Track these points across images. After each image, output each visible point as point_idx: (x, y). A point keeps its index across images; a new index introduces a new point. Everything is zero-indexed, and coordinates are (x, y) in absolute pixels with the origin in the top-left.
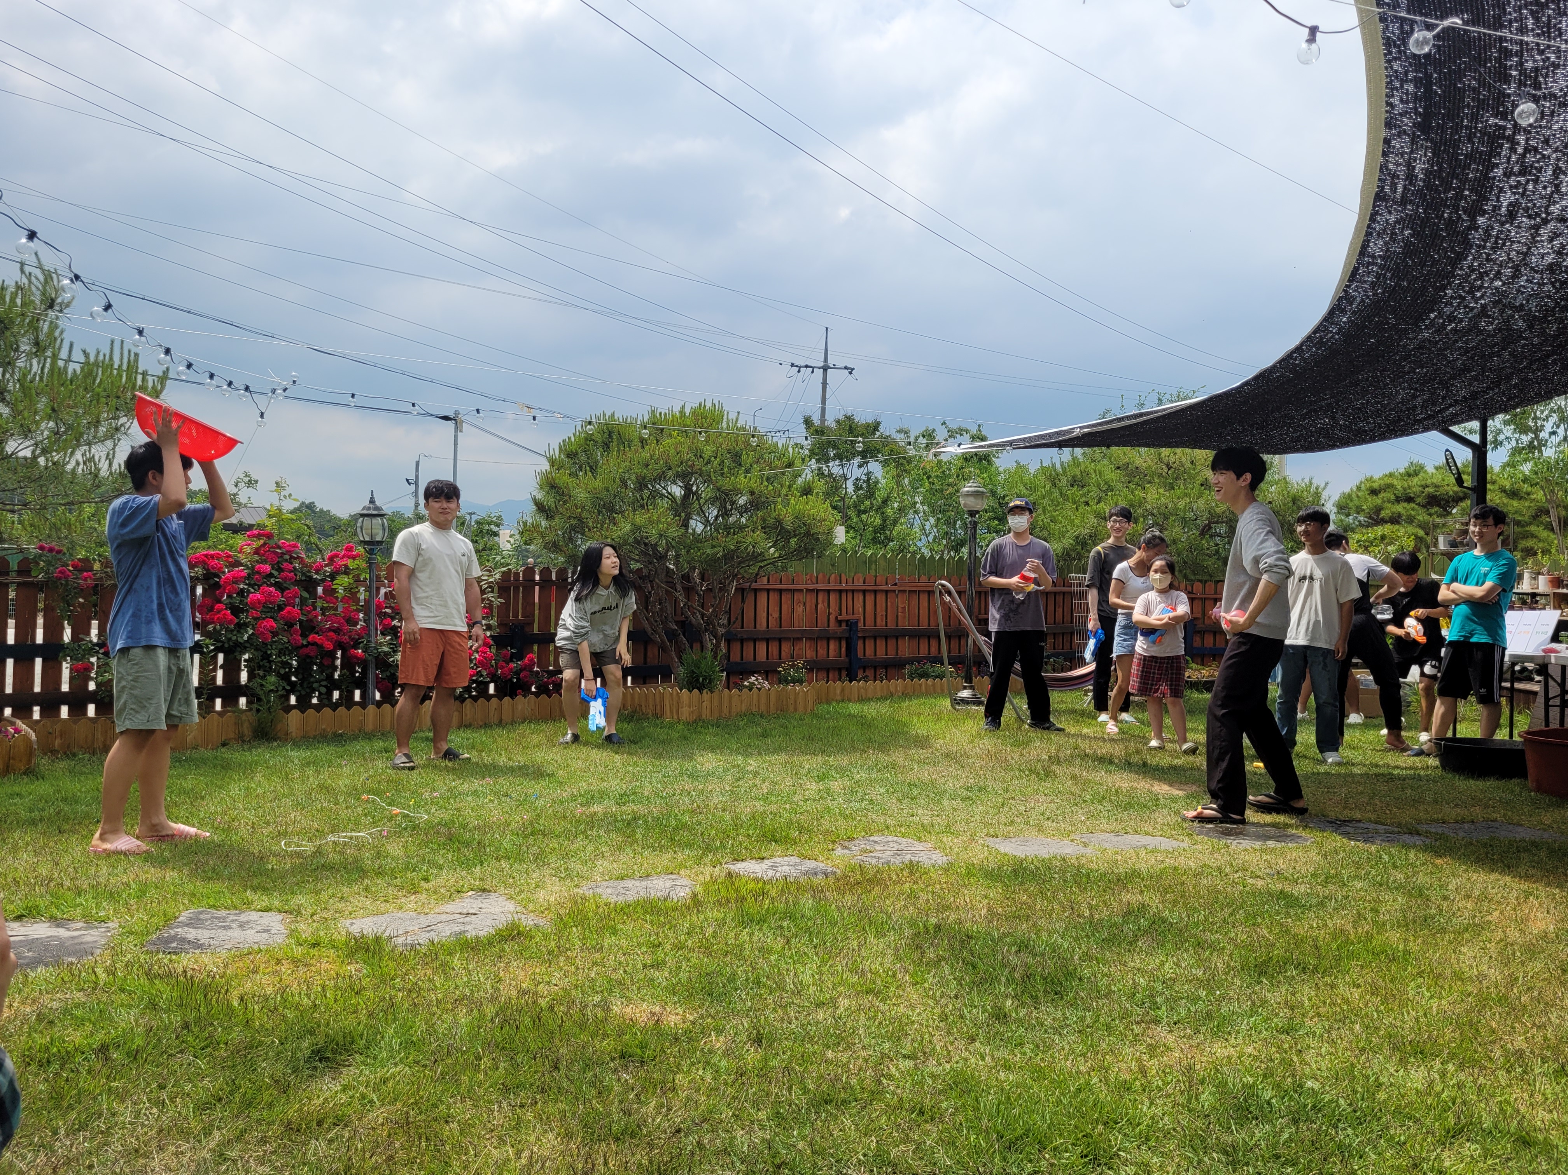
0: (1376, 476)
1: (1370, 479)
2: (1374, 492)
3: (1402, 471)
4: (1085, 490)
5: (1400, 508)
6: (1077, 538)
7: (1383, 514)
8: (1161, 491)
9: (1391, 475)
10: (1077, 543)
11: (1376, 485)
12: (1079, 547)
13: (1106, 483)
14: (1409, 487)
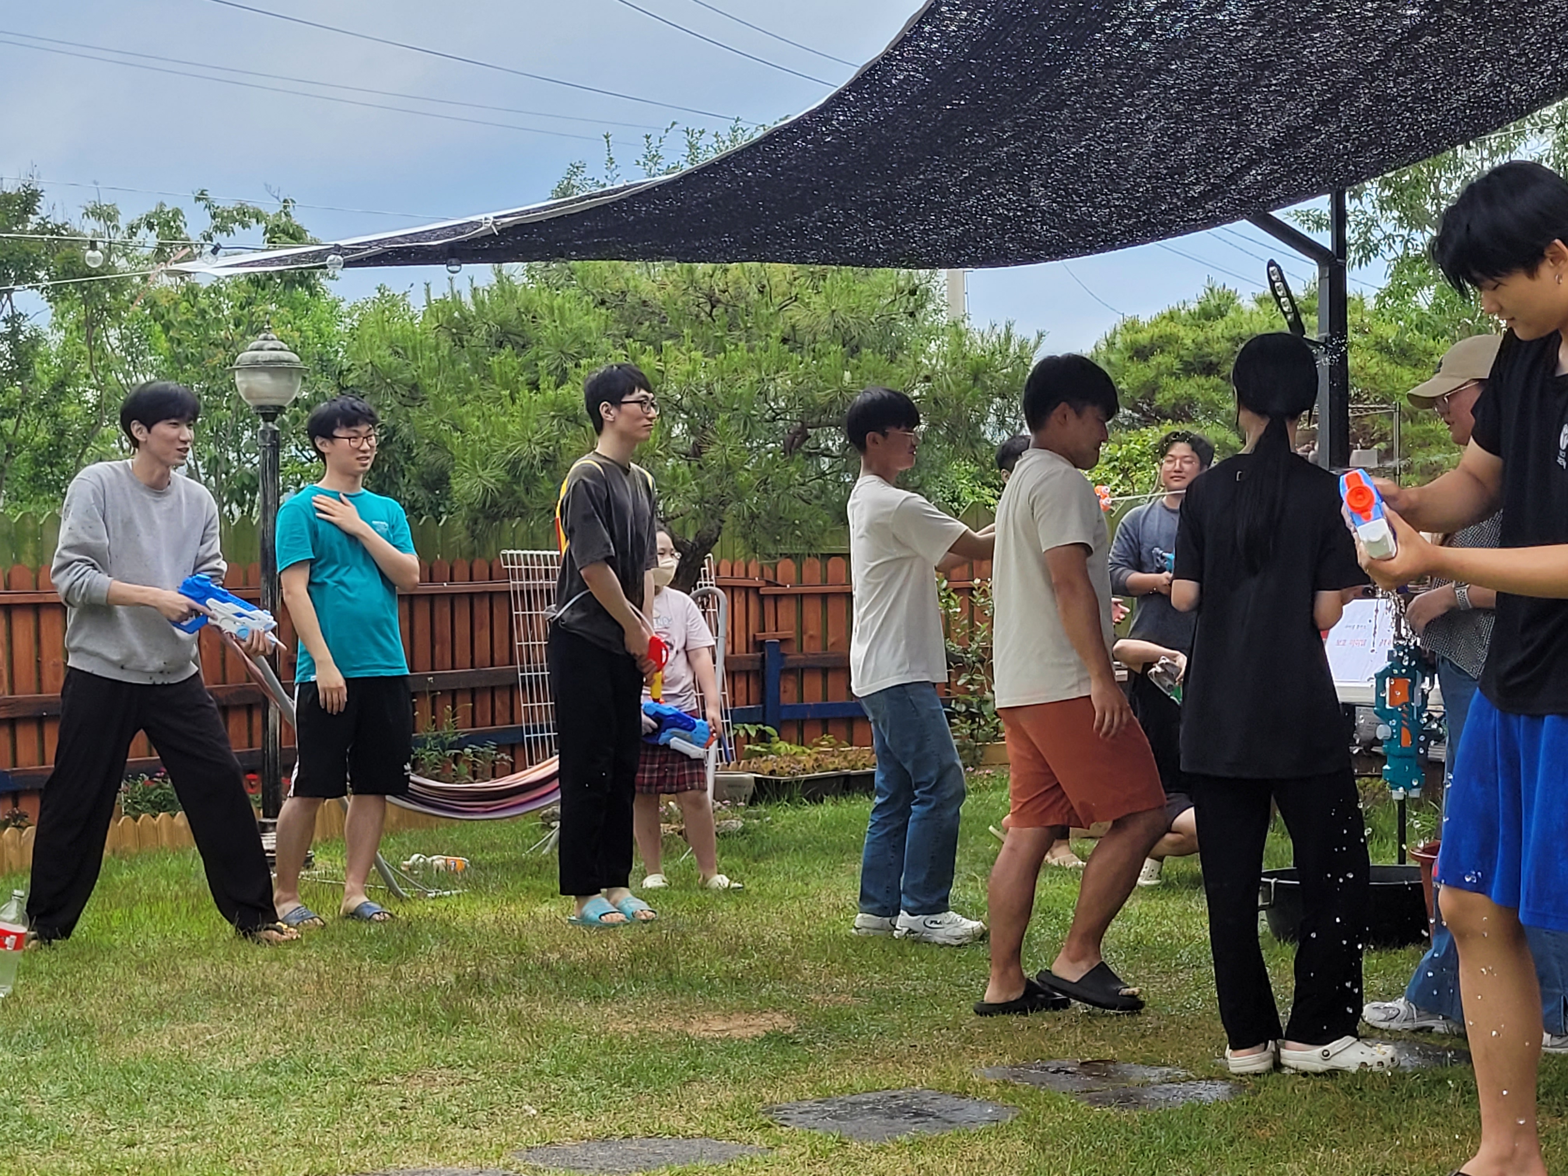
0: (1145, 318)
1: (1132, 326)
2: (1141, 353)
3: (1194, 307)
4: (531, 354)
5: (1190, 386)
6: (513, 465)
7: (1160, 399)
8: (697, 355)
9: (1172, 317)
10: (516, 479)
11: (1143, 338)
12: (519, 489)
13: (576, 338)
14: (1207, 340)
